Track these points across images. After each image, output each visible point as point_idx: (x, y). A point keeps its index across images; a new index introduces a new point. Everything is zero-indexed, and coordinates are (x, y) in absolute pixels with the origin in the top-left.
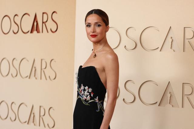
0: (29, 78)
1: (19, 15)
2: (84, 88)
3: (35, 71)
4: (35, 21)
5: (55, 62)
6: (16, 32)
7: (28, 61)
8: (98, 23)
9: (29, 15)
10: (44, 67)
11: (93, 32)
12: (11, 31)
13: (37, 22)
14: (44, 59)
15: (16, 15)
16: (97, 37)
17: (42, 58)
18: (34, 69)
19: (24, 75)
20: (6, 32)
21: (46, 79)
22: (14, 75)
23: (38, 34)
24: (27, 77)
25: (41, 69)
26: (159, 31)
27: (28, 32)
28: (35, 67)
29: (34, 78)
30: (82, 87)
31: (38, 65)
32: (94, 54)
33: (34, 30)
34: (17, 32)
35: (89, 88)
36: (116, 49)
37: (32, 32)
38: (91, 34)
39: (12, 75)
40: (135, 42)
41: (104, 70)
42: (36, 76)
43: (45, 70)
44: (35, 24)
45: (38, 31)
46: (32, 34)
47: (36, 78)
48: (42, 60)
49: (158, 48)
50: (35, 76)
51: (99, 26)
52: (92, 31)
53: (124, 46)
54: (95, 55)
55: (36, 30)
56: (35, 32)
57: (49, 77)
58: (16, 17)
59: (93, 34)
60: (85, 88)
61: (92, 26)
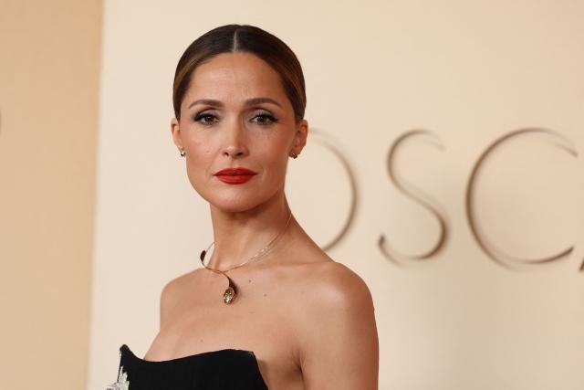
8: (266, 105)
11: (239, 155)
16: (253, 181)
26: (575, 154)
32: (227, 286)
38: (224, 163)
40: (437, 214)
49: (569, 252)
51: (267, 119)
52: (231, 148)
54: (233, 289)
59: (236, 165)
61: (230, 121)
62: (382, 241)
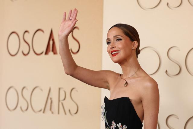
0: (44, 112)
1: (30, 31)
2: (116, 125)
3: (51, 103)
4: (51, 39)
5: (77, 91)
6: (26, 53)
7: (42, 90)
9: (43, 31)
10: (62, 97)
12: (20, 52)
13: (53, 40)
14: (62, 88)
15: (26, 32)
17: (60, 87)
18: (49, 101)
19: (37, 108)
20: (13, 53)
21: (65, 114)
22: (24, 108)
23: (55, 56)
24: (41, 111)
25: (59, 101)
27: (42, 53)
28: (51, 99)
29: (50, 112)
30: (114, 125)
31: (54, 95)
33: (50, 51)
34: (28, 53)
35: (122, 125)
36: (154, 74)
37: (47, 53)
39: (21, 108)
40: (178, 65)
41: (141, 102)
42: (53, 110)
43: (64, 102)
44: (51, 42)
45: (54, 51)
46: (47, 56)
47: (52, 113)
48: (60, 89)
50: (51, 109)
53: (165, 71)
54: (127, 83)
55: (53, 51)
56: (51, 53)
57: (69, 111)
58: (26, 34)
60: (118, 125)
62: (166, 71)
